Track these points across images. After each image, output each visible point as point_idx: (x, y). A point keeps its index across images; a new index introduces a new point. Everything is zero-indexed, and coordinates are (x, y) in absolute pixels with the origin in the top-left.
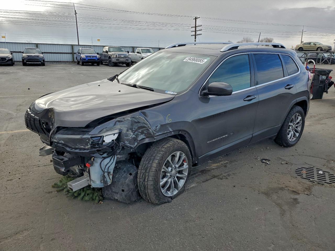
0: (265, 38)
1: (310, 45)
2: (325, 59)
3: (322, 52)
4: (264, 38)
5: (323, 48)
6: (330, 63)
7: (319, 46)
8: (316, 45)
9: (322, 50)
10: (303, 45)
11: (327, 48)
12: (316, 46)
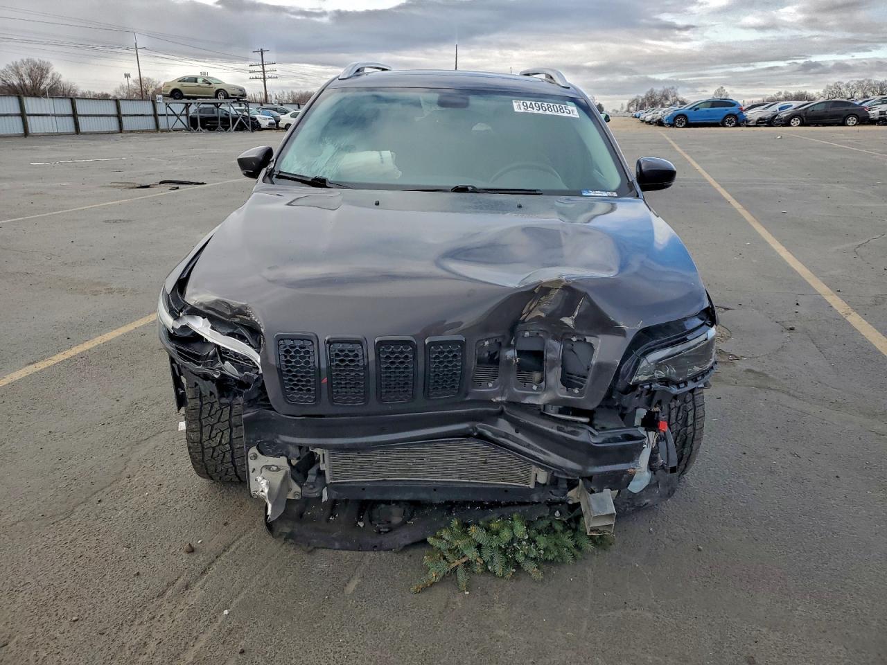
0: (25, 61)
1: (197, 84)
2: (239, 120)
3: (228, 101)
4: (23, 60)
5: (229, 92)
6: (250, 128)
7: (219, 87)
8: (210, 84)
9: (227, 97)
10: (180, 83)
11: (237, 92)
12: (211, 86)
